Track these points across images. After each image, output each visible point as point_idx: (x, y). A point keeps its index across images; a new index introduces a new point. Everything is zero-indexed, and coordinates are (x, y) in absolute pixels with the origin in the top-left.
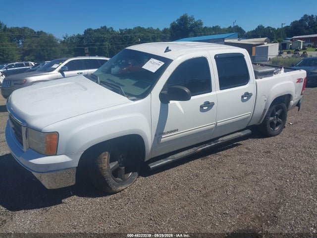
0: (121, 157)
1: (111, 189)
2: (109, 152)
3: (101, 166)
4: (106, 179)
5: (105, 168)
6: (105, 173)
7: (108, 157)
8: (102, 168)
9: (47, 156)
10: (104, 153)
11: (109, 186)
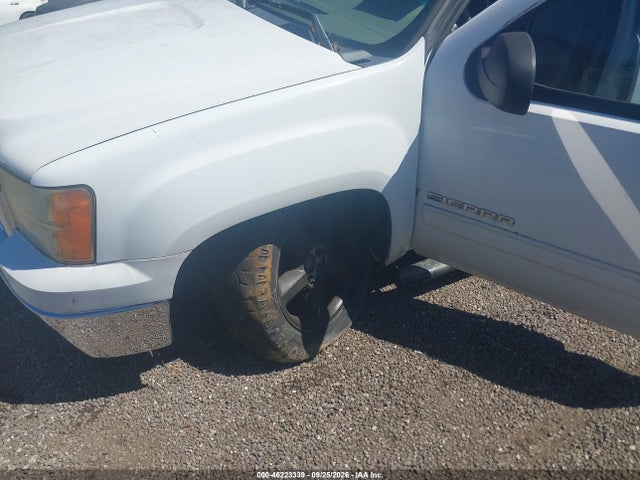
0: (313, 252)
1: (285, 356)
2: (277, 244)
3: (250, 293)
4: (269, 332)
5: (264, 298)
6: (263, 312)
7: (273, 263)
8: (253, 299)
9: (66, 264)
10: (258, 251)
11: (279, 350)
